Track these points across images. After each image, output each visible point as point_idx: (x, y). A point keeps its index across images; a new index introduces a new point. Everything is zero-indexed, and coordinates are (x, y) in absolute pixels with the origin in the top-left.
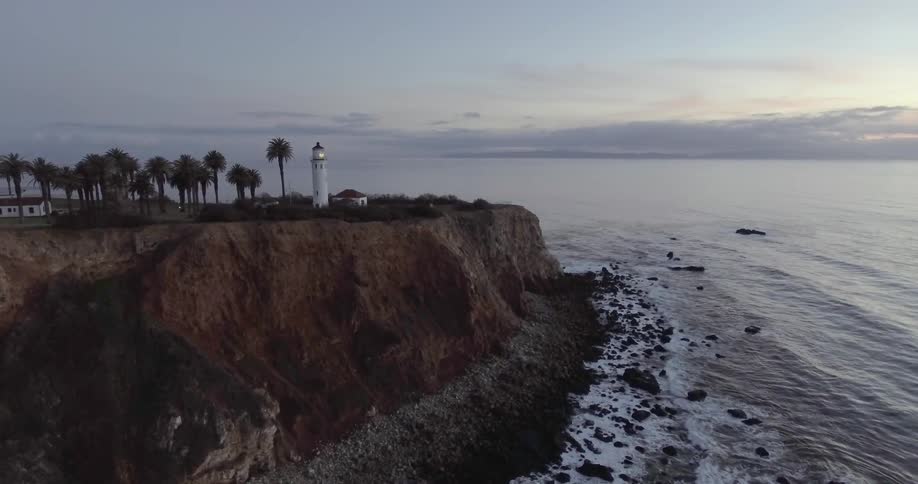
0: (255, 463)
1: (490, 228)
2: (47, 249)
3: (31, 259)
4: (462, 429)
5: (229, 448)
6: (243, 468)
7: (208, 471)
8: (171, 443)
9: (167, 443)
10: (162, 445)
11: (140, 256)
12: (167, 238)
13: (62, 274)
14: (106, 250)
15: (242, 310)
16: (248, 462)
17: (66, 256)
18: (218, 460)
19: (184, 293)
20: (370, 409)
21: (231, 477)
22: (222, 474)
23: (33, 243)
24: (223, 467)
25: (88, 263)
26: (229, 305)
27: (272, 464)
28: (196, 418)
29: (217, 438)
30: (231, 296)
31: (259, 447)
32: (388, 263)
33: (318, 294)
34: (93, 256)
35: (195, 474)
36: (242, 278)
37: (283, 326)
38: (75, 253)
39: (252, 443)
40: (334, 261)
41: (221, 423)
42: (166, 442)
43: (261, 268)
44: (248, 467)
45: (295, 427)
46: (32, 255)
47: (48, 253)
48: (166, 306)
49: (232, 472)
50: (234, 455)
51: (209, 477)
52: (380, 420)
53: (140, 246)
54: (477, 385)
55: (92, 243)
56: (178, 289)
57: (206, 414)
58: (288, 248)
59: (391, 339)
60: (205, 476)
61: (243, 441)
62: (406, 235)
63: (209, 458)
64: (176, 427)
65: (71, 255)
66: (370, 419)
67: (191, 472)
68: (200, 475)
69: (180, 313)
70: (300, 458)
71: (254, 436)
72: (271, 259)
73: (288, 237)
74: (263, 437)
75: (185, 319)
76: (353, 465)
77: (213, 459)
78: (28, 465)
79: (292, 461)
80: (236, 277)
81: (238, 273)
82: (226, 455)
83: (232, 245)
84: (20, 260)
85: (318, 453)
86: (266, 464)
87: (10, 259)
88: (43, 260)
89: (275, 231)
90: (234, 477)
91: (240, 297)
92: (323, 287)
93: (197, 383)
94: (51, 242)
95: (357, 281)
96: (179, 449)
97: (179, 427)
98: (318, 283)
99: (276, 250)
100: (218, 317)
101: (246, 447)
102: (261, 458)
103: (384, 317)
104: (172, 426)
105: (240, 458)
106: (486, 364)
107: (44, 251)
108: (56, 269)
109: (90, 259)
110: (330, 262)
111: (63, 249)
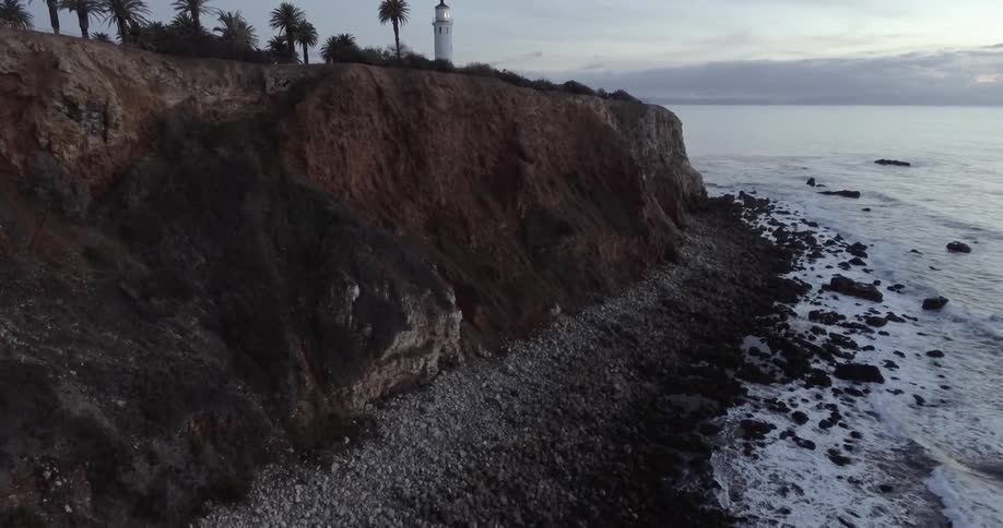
0: (442, 354)
1: (642, 121)
2: (161, 70)
3: (144, 82)
4: (665, 332)
5: (415, 332)
6: (432, 358)
7: (396, 356)
8: (351, 318)
9: (345, 317)
10: (340, 319)
11: (271, 96)
12: (302, 75)
13: (181, 108)
14: (231, 84)
15: (395, 178)
16: (436, 353)
17: (184, 84)
18: (406, 344)
19: (332, 143)
20: (553, 307)
21: (420, 367)
22: (412, 362)
23: (142, 60)
24: (412, 353)
25: (210, 99)
26: (380, 170)
27: (461, 358)
28: (377, 290)
29: (403, 317)
30: (382, 159)
31: (447, 335)
32: (547, 141)
33: (477, 169)
34: (216, 88)
35: (382, 359)
36: (392, 137)
37: (444, 201)
38: (194, 82)
39: (439, 329)
40: (494, 127)
41: (406, 298)
42: (343, 317)
43: (414, 127)
44: (436, 358)
45: (477, 320)
46: (143, 78)
47: (163, 76)
48: (312, 162)
49: (422, 362)
50: (421, 341)
51: (399, 363)
52: (567, 321)
53: (270, 83)
54: (663, 290)
55: (212, 74)
56: (324, 139)
57: (387, 286)
58: (443, 105)
59: (564, 229)
60: (394, 363)
61: (430, 324)
62: (564, 110)
63: (397, 340)
64: (354, 298)
65: (189, 84)
66: (555, 319)
67: (378, 355)
68: (389, 360)
69: (328, 171)
70: (490, 354)
71: (442, 320)
72: (425, 115)
73: (442, 91)
74: (450, 323)
75: (333, 178)
76: (556, 364)
77: (400, 342)
78: (182, 331)
79: (483, 357)
80: (386, 138)
81: (388, 131)
82: (413, 340)
83: (380, 91)
84: (130, 79)
85: (509, 350)
86: (456, 357)
87: (118, 76)
88: (156, 86)
89: (427, 79)
90: (424, 367)
91: (391, 162)
92: (482, 163)
93: (370, 249)
94: (164, 63)
95: (522, 155)
96: (362, 326)
97: (357, 299)
98: (476, 154)
99: (430, 104)
100: (369, 182)
101: (434, 333)
102: (449, 349)
103: (553, 202)
104: (350, 297)
105: (428, 346)
106: (664, 270)
107: (158, 73)
108: (172, 100)
109: (212, 94)
110: (489, 128)
111: (180, 75)
